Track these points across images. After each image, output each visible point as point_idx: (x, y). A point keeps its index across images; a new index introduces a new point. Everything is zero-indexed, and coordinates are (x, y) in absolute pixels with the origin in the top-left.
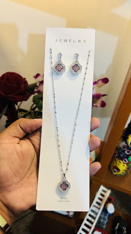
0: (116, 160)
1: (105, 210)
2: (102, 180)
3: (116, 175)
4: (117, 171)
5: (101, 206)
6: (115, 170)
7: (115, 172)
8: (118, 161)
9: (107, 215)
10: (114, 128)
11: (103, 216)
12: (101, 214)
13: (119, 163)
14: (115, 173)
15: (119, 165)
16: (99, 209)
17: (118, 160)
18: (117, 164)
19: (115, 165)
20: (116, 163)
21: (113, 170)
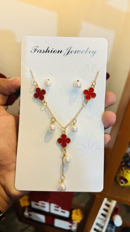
0: (122, 170)
1: (112, 222)
2: (107, 194)
3: (123, 187)
4: (124, 182)
5: (107, 218)
6: (122, 181)
7: (122, 183)
8: (126, 171)
9: (114, 227)
10: (120, 133)
11: (109, 228)
12: (108, 226)
13: (127, 173)
14: (122, 185)
15: (126, 175)
16: (105, 221)
17: (125, 169)
18: (124, 175)
19: (122, 175)
20: (123, 173)
21: (119, 180)
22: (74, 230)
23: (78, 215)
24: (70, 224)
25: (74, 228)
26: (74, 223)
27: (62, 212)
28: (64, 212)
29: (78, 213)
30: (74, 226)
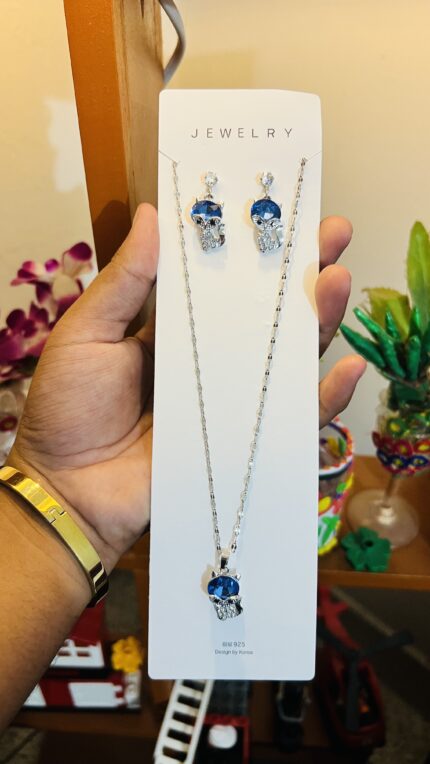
22: (134, 703)
23: (128, 652)
24: (118, 688)
25: (132, 696)
26: (128, 684)
27: (81, 655)
28: (86, 655)
29: (127, 648)
30: (131, 690)
